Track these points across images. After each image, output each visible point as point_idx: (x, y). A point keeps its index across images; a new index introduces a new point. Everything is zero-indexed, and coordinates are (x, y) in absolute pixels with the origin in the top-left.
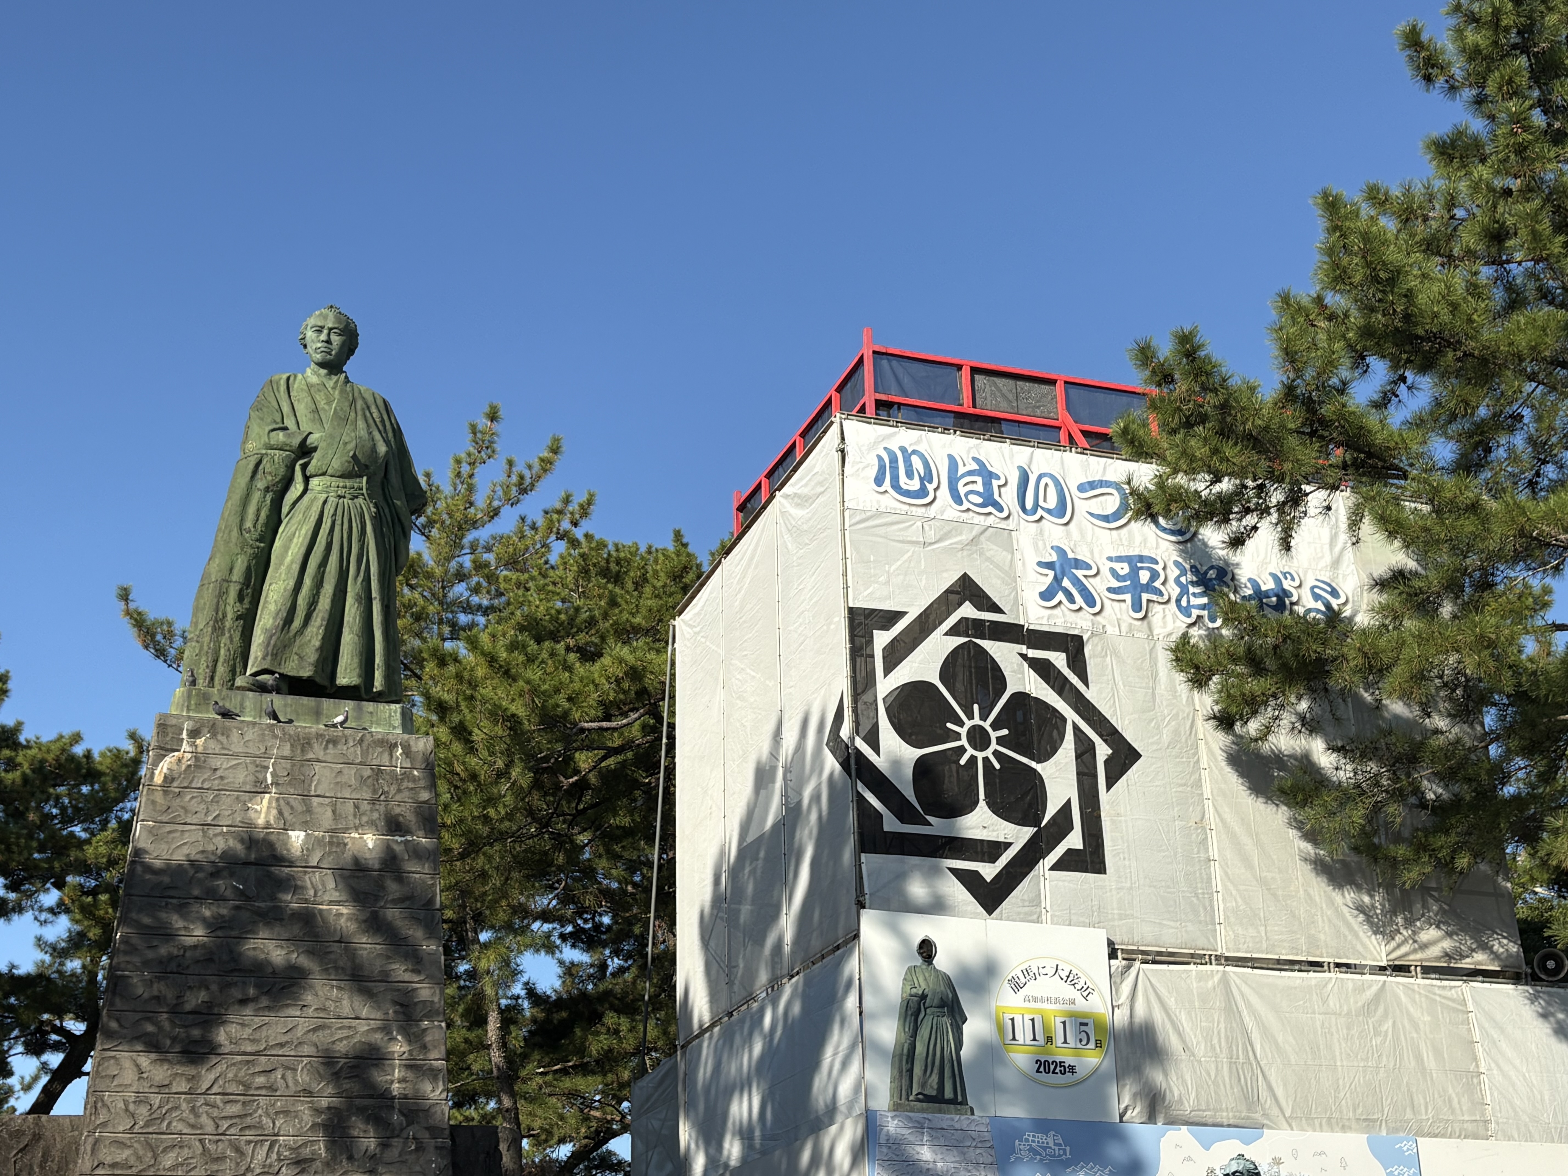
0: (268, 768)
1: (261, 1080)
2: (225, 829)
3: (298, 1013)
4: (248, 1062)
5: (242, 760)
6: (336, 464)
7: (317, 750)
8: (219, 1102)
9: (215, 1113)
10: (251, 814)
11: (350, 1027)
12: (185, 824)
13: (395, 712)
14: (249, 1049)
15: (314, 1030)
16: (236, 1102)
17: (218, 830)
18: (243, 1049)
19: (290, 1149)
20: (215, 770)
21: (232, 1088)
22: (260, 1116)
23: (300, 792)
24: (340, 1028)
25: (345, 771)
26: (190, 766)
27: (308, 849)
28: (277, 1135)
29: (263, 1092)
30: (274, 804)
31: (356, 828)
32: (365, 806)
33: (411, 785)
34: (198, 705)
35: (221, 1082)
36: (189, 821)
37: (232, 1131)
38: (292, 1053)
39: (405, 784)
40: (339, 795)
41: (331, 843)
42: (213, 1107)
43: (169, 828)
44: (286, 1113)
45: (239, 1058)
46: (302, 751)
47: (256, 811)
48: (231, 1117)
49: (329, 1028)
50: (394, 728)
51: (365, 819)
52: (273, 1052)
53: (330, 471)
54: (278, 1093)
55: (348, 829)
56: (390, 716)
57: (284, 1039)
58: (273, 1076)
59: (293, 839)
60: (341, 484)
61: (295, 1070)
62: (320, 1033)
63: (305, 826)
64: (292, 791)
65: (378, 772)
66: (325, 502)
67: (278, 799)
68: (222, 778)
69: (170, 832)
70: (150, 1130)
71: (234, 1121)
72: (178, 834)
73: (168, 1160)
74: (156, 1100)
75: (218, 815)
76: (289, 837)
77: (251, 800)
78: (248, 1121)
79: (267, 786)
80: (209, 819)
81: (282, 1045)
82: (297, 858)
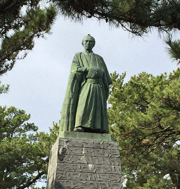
0: (83, 150)
2: (75, 164)
5: (77, 148)
6: (93, 76)
10: (80, 161)
12: (66, 163)
13: (110, 136)
17: (73, 164)
20: (72, 151)
25: (100, 151)
27: (93, 169)
30: (85, 158)
34: (67, 135)
39: (113, 153)
41: (98, 167)
50: (110, 140)
51: (105, 162)
53: (91, 78)
55: (101, 164)
56: (109, 137)
59: (90, 166)
60: (94, 80)
63: (92, 163)
64: (89, 155)
66: (91, 85)
69: (63, 165)
72: (65, 165)
75: (73, 161)
77: (80, 157)
79: (83, 154)
80: (71, 162)
82: (91, 171)
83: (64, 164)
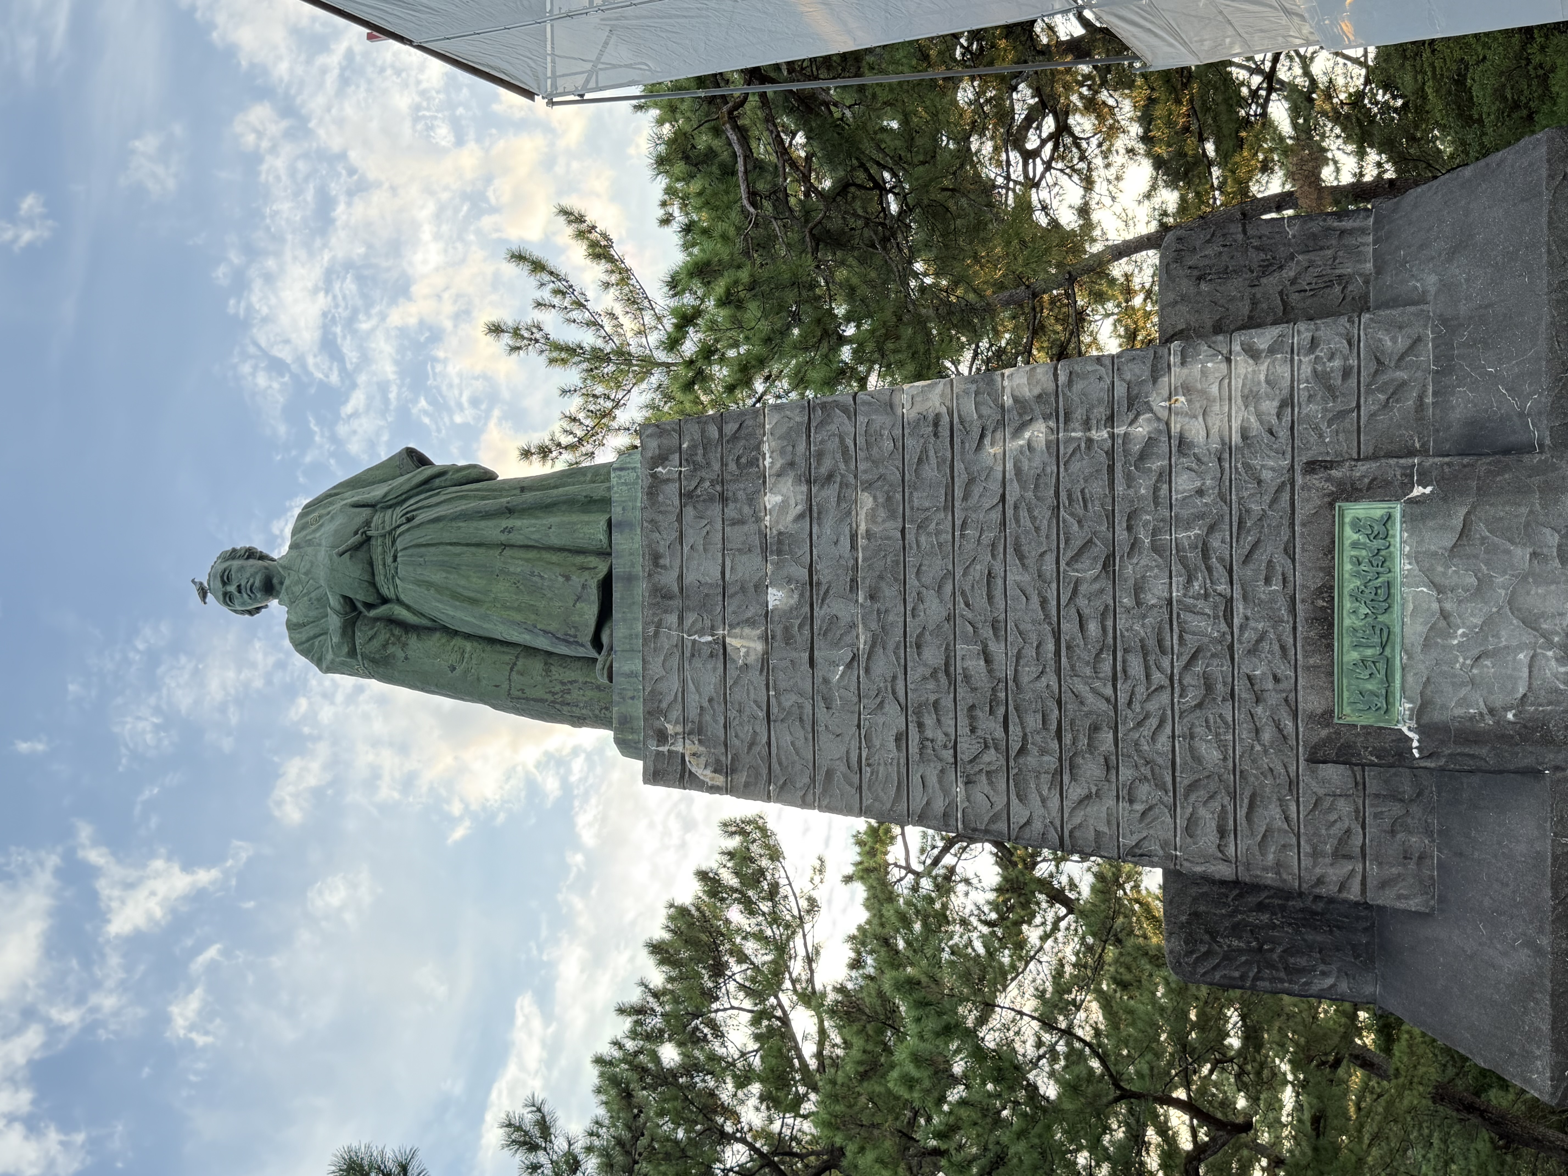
0: (694, 641)
1: (1093, 627)
2: (772, 693)
3: (1000, 582)
4: (1068, 648)
5: (688, 674)
7: (669, 579)
8: (1127, 686)
9: (1141, 690)
10: (751, 659)
11: (1016, 507)
12: (769, 744)
13: (620, 477)
14: (1050, 646)
15: (1021, 557)
16: (1124, 661)
17: (773, 701)
18: (1051, 655)
19: (1189, 581)
20: (702, 709)
21: (1106, 668)
22: (1143, 626)
23: (720, 598)
24: (1017, 521)
25: (691, 540)
26: (700, 741)
27: (789, 582)
28: (1170, 602)
29: (1109, 623)
30: (737, 631)
31: (759, 520)
32: (731, 511)
33: (700, 451)
34: (633, 731)
35: (1097, 684)
36: (765, 740)
37: (1166, 663)
38: (1054, 586)
39: (699, 458)
40: (720, 546)
41: (779, 552)
42: (1133, 693)
43: (775, 766)
44: (1138, 590)
45: (1064, 659)
46: (671, 598)
47: (747, 654)
48: (1147, 668)
49: (1017, 538)
51: (746, 510)
52: (1054, 612)
54: (1111, 602)
55: (760, 531)
56: (625, 484)
57: (1035, 600)
58: (1086, 611)
59: (778, 603)
61: (1077, 583)
62: (1025, 548)
63: (760, 588)
64: (719, 608)
65: (687, 496)
67: (731, 626)
68: (711, 700)
69: (780, 764)
70: (1169, 779)
71: (1151, 663)
72: (782, 755)
73: (1211, 754)
74: (1126, 773)
75: (755, 702)
76: (776, 608)
77: (734, 661)
78: (1152, 643)
79: (716, 642)
80: (761, 714)
81: (1044, 602)
82: (802, 595)
83: (774, 760)
